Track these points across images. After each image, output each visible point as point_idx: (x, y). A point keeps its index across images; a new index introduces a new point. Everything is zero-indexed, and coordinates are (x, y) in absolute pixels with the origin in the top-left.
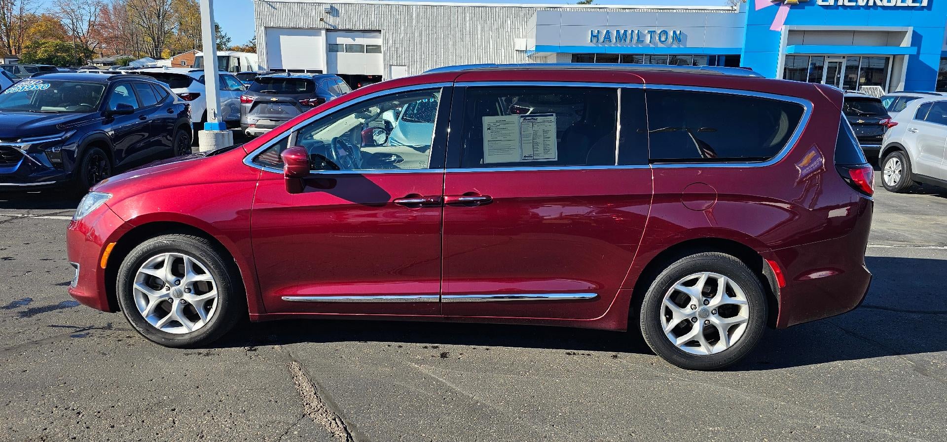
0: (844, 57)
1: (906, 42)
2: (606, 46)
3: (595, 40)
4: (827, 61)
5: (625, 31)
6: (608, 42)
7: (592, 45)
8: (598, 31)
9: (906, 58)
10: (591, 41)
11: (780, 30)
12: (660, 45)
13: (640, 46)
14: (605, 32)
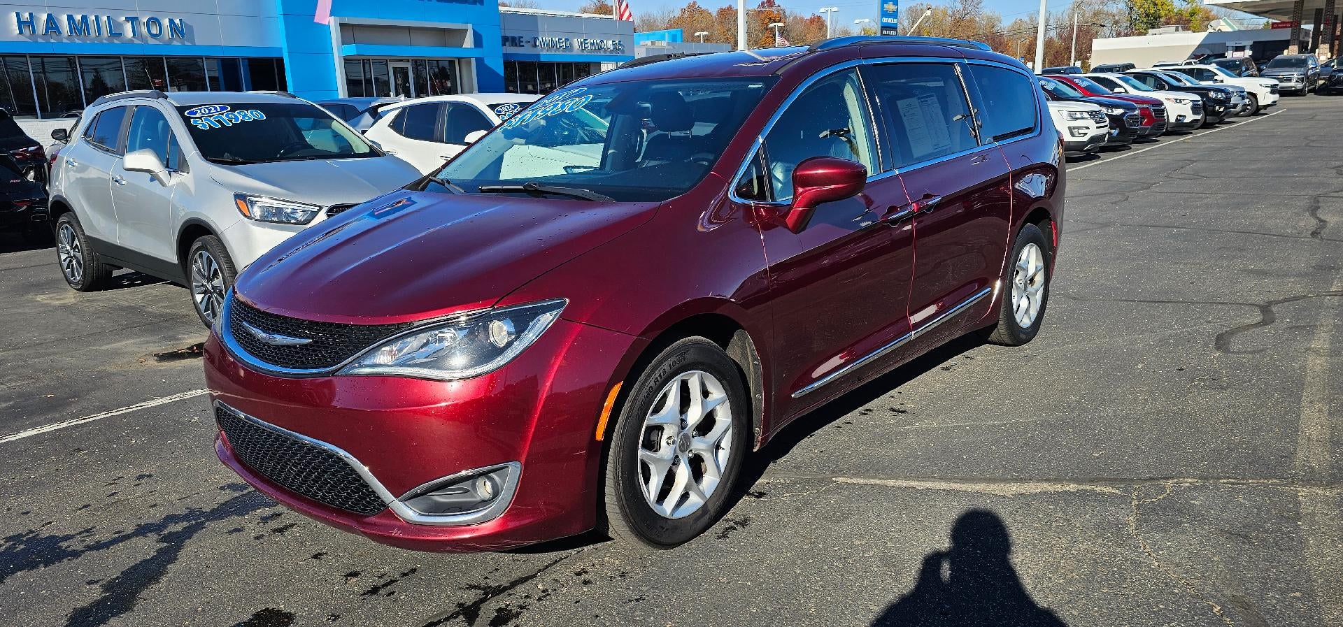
0: (408, 61)
1: (469, 42)
2: (52, 41)
3: (27, 31)
4: (391, 66)
5: (84, 18)
6: (54, 35)
7: (22, 38)
8: (31, 14)
9: (473, 61)
10: (21, 32)
11: (327, 24)
12: (151, 41)
13: (116, 41)
14: (44, 17)
